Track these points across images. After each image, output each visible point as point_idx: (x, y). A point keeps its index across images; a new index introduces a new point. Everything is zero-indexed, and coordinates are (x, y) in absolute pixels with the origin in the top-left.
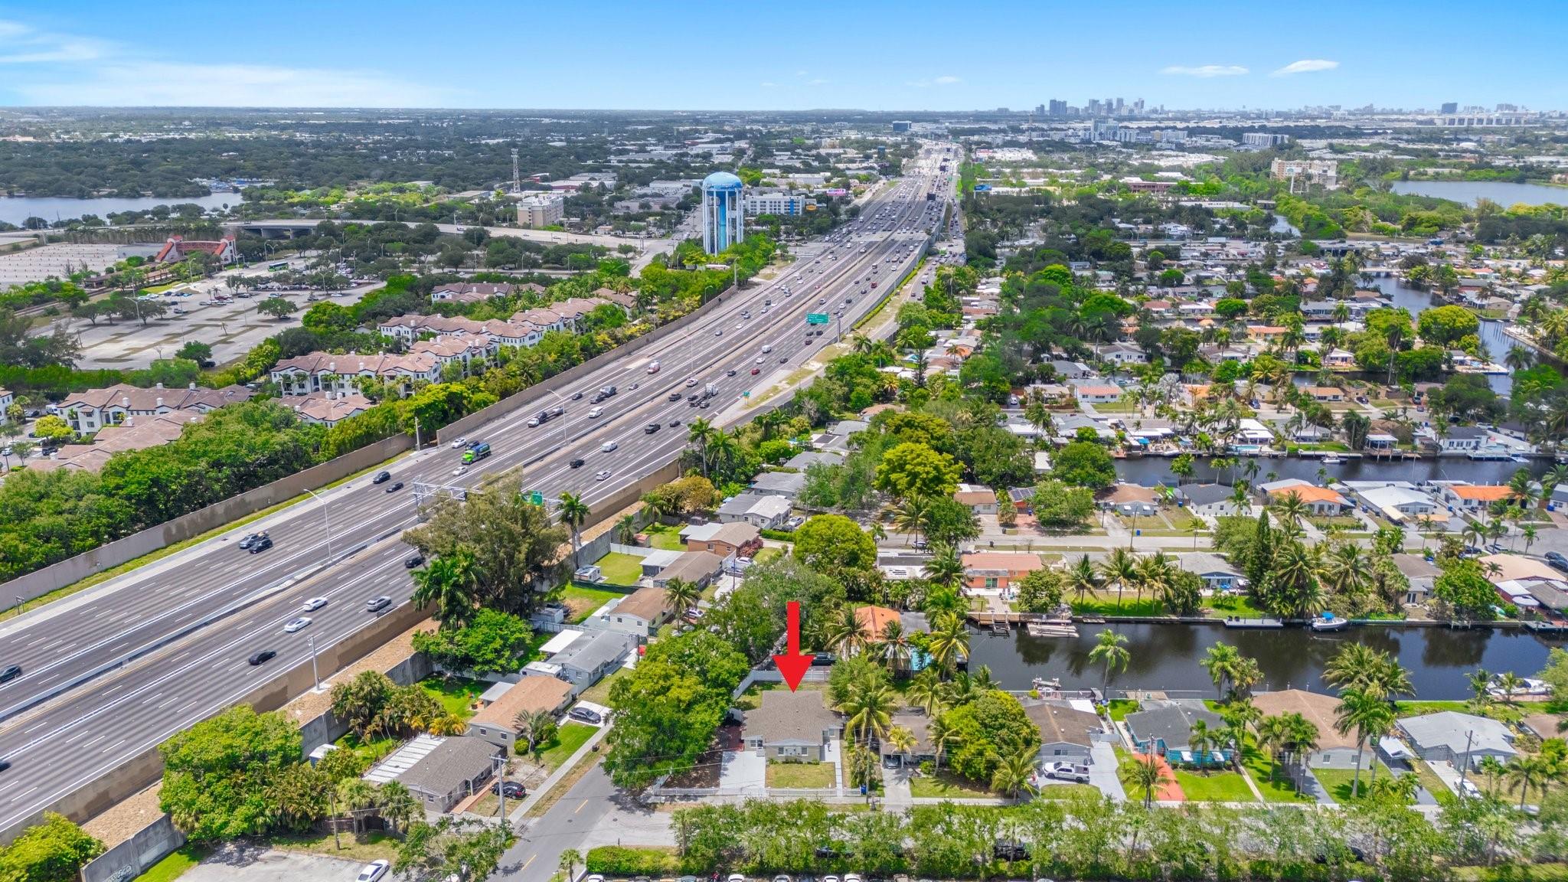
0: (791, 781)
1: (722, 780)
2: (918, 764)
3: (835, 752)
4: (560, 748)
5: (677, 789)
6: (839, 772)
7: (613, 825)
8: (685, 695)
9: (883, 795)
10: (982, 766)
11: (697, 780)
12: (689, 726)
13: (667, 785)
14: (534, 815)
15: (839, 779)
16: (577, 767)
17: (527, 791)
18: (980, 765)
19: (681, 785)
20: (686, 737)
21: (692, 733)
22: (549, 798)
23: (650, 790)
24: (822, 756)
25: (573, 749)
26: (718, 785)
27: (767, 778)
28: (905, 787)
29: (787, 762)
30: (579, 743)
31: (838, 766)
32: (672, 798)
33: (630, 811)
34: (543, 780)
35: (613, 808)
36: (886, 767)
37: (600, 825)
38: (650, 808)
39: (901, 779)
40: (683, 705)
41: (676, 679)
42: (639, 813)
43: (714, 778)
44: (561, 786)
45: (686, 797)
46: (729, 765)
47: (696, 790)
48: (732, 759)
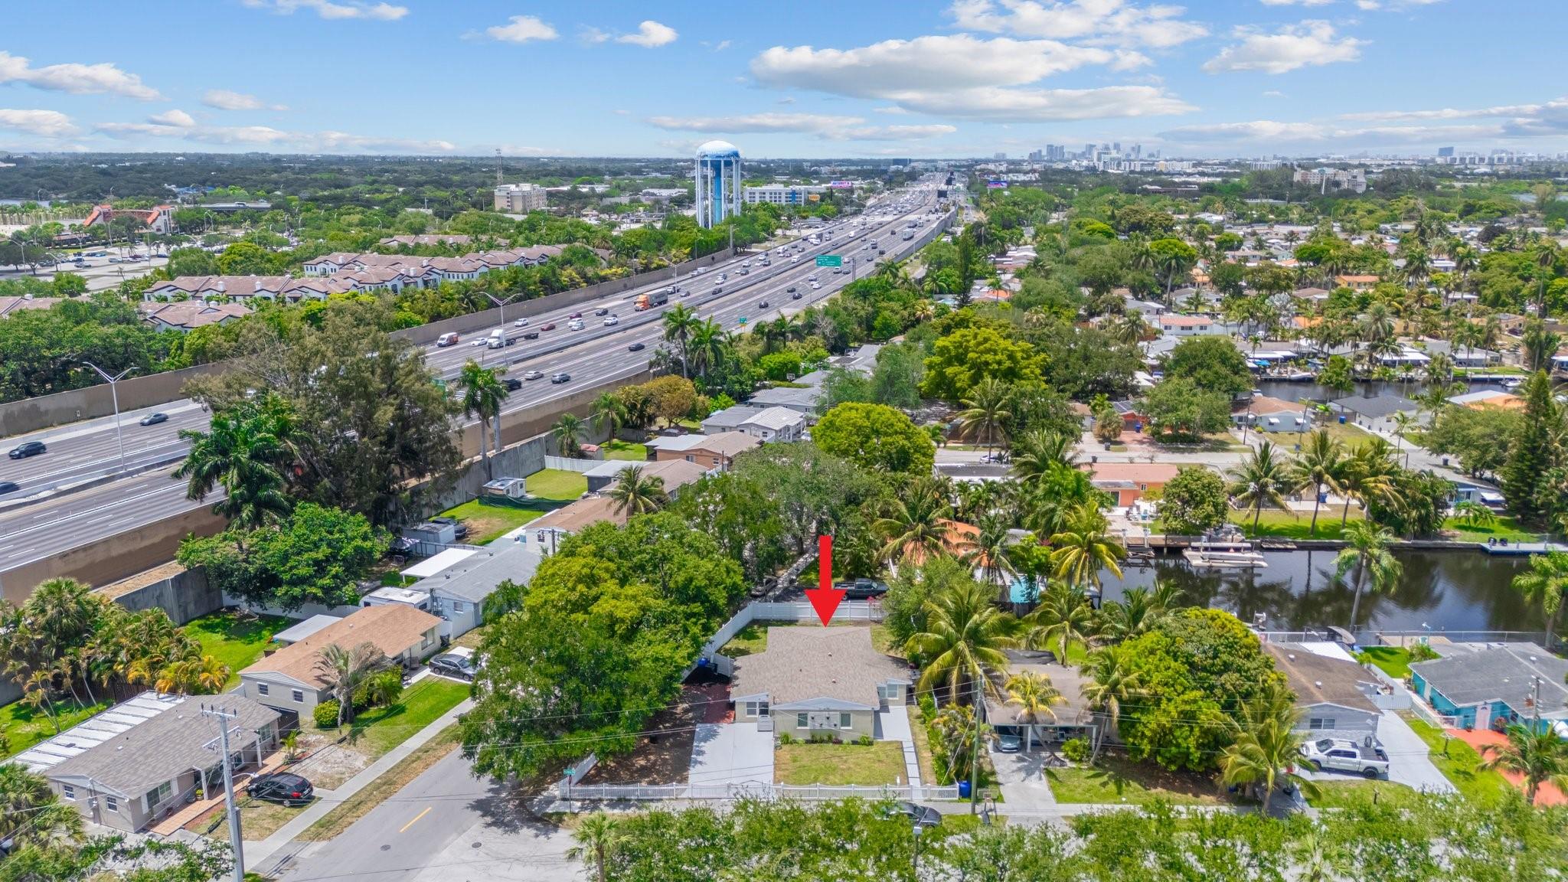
0: (825, 773)
1: (694, 774)
2: (1056, 745)
3: (899, 724)
4: (401, 718)
5: (605, 787)
6: (910, 758)
7: (471, 855)
8: (626, 610)
9: (999, 799)
10: (1192, 742)
11: (644, 772)
12: (627, 665)
13: (586, 780)
14: (317, 837)
15: (913, 770)
16: (425, 750)
17: (316, 792)
18: (1189, 742)
19: (613, 778)
20: (621, 684)
21: (634, 677)
22: (356, 805)
23: (555, 790)
24: (878, 730)
25: (425, 720)
26: (684, 780)
27: (777, 766)
28: (1039, 785)
29: (813, 741)
30: (437, 712)
31: (908, 746)
32: (595, 804)
33: (510, 827)
34: (354, 772)
35: (476, 823)
36: (997, 749)
37: (445, 855)
38: (547, 822)
39: (1029, 772)
40: (620, 629)
41: (611, 586)
42: (527, 832)
43: (679, 770)
44: (385, 786)
45: (622, 802)
46: (706, 746)
47: (642, 787)
48: (711, 735)
